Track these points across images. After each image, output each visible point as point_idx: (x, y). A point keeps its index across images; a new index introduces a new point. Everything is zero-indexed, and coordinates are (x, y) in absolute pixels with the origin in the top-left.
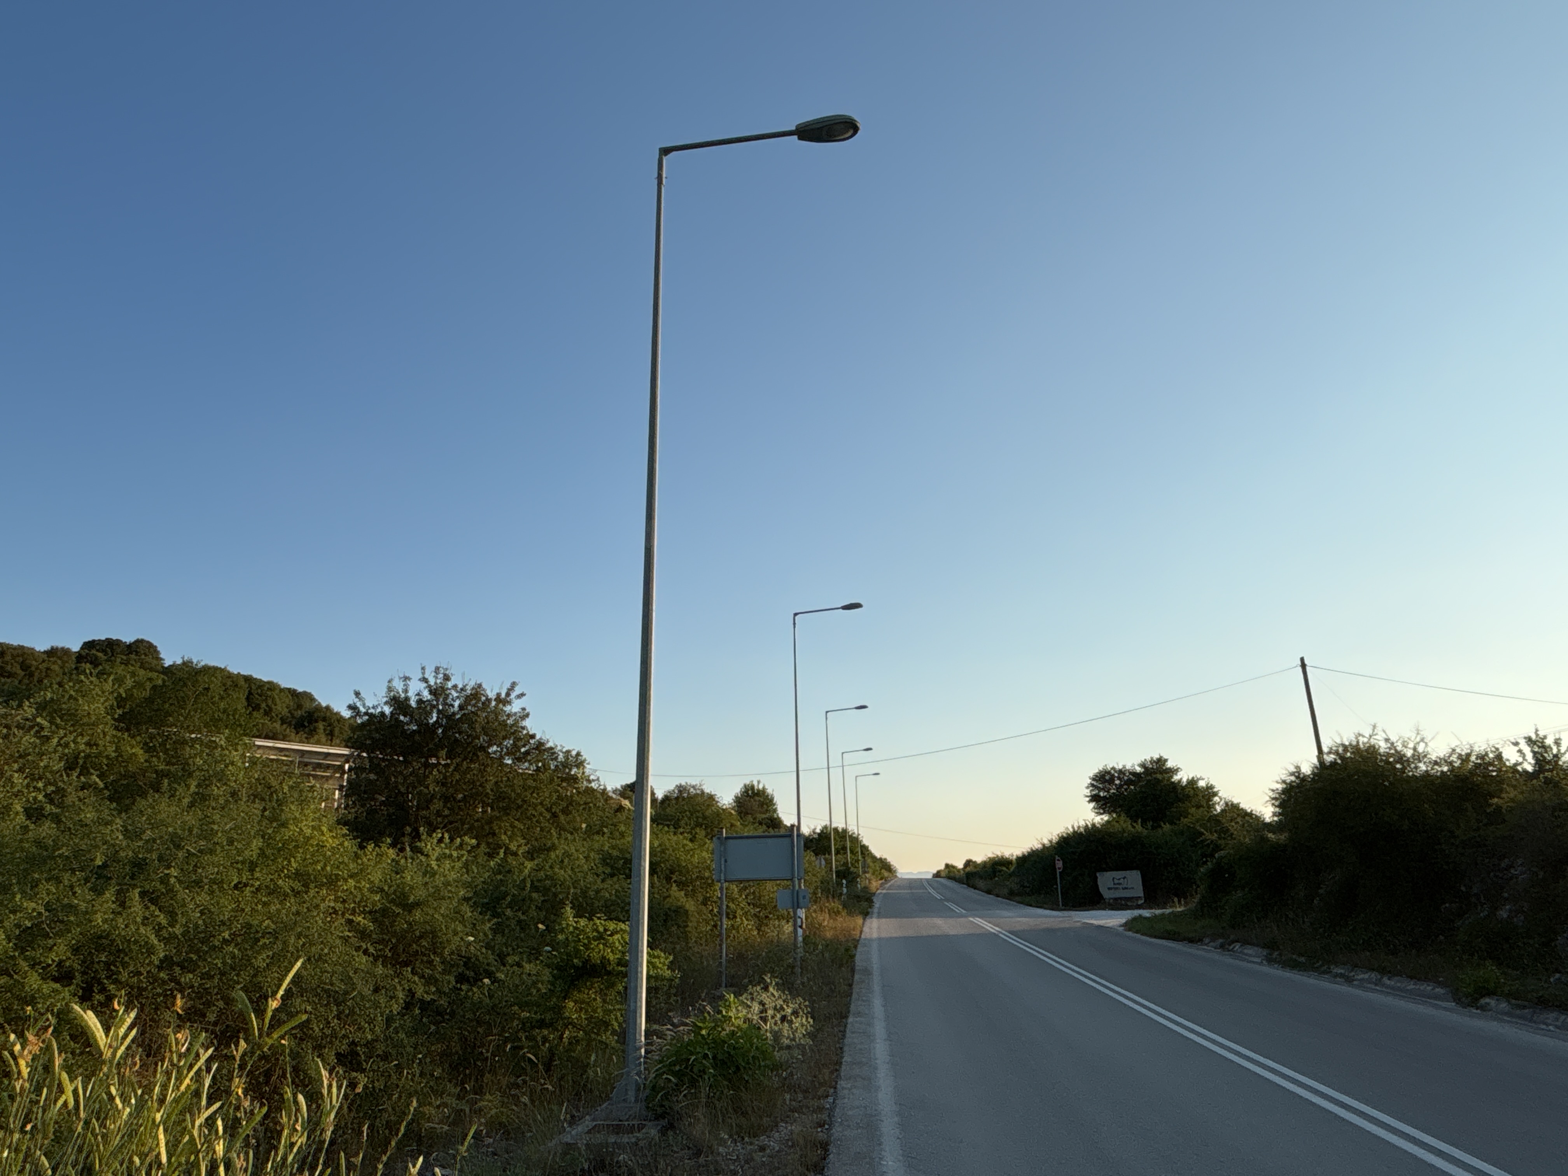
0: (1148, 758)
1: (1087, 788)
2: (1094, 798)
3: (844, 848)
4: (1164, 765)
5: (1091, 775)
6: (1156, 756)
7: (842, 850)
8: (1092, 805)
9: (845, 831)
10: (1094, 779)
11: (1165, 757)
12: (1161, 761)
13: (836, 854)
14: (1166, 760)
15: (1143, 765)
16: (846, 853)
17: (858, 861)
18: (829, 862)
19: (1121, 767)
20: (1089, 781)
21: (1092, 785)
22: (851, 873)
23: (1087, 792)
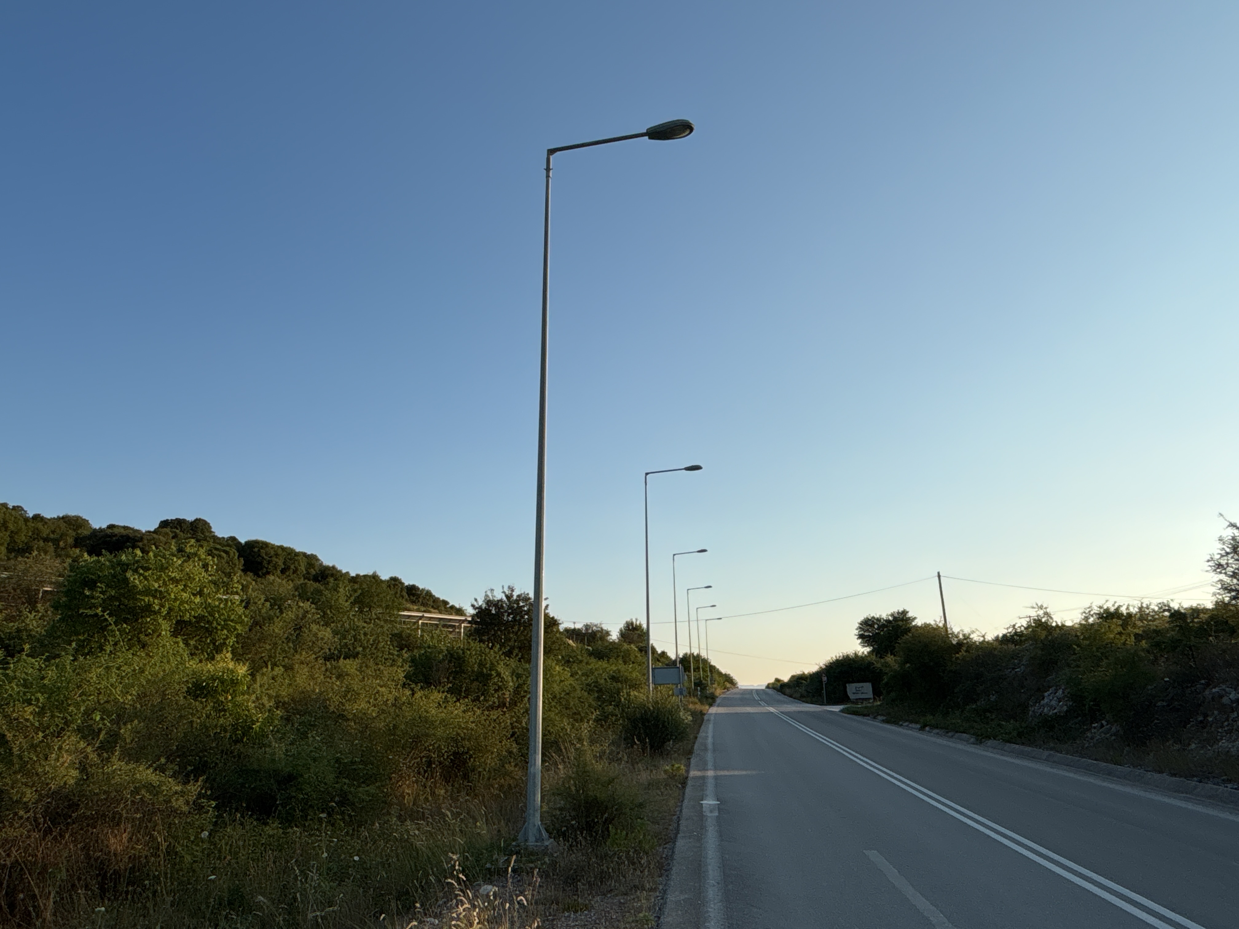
0: (896, 611)
1: (857, 629)
2: (861, 636)
3: (698, 668)
4: (906, 615)
5: (859, 621)
6: (901, 610)
7: (697, 669)
8: (860, 641)
9: (698, 656)
10: (861, 624)
11: (907, 610)
12: (904, 613)
13: (694, 671)
14: (907, 612)
15: (892, 615)
16: (699, 671)
17: (707, 676)
18: (689, 677)
19: (878, 616)
20: (858, 625)
21: (860, 628)
22: (703, 684)
23: (856, 632)
